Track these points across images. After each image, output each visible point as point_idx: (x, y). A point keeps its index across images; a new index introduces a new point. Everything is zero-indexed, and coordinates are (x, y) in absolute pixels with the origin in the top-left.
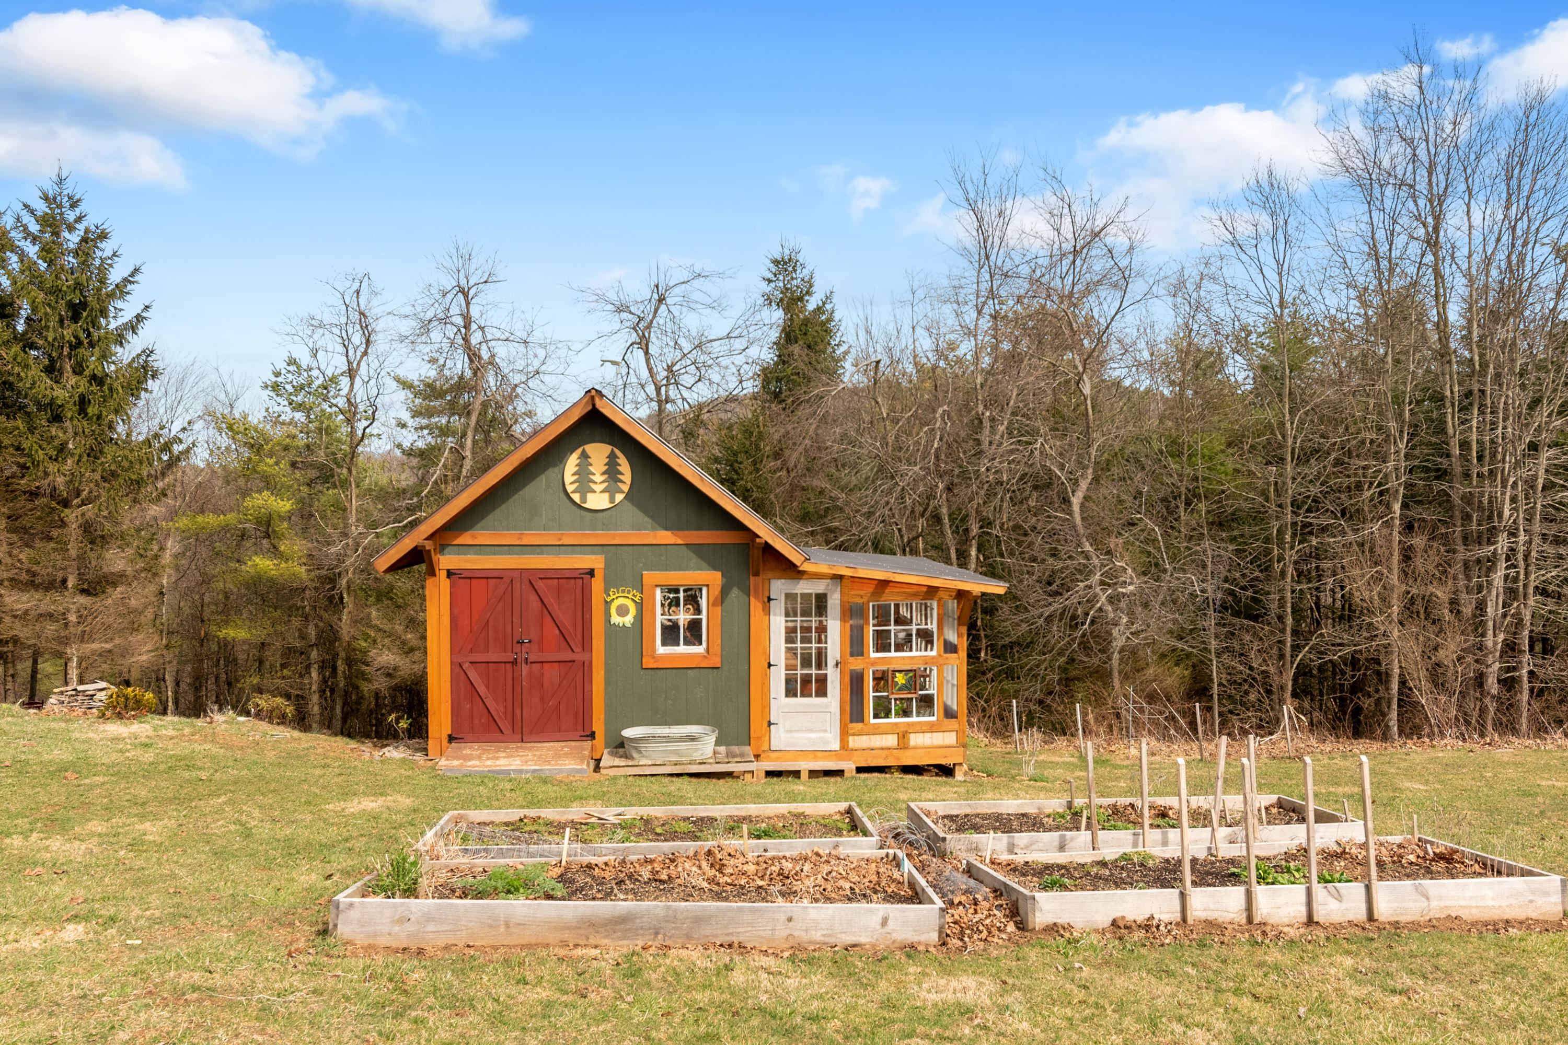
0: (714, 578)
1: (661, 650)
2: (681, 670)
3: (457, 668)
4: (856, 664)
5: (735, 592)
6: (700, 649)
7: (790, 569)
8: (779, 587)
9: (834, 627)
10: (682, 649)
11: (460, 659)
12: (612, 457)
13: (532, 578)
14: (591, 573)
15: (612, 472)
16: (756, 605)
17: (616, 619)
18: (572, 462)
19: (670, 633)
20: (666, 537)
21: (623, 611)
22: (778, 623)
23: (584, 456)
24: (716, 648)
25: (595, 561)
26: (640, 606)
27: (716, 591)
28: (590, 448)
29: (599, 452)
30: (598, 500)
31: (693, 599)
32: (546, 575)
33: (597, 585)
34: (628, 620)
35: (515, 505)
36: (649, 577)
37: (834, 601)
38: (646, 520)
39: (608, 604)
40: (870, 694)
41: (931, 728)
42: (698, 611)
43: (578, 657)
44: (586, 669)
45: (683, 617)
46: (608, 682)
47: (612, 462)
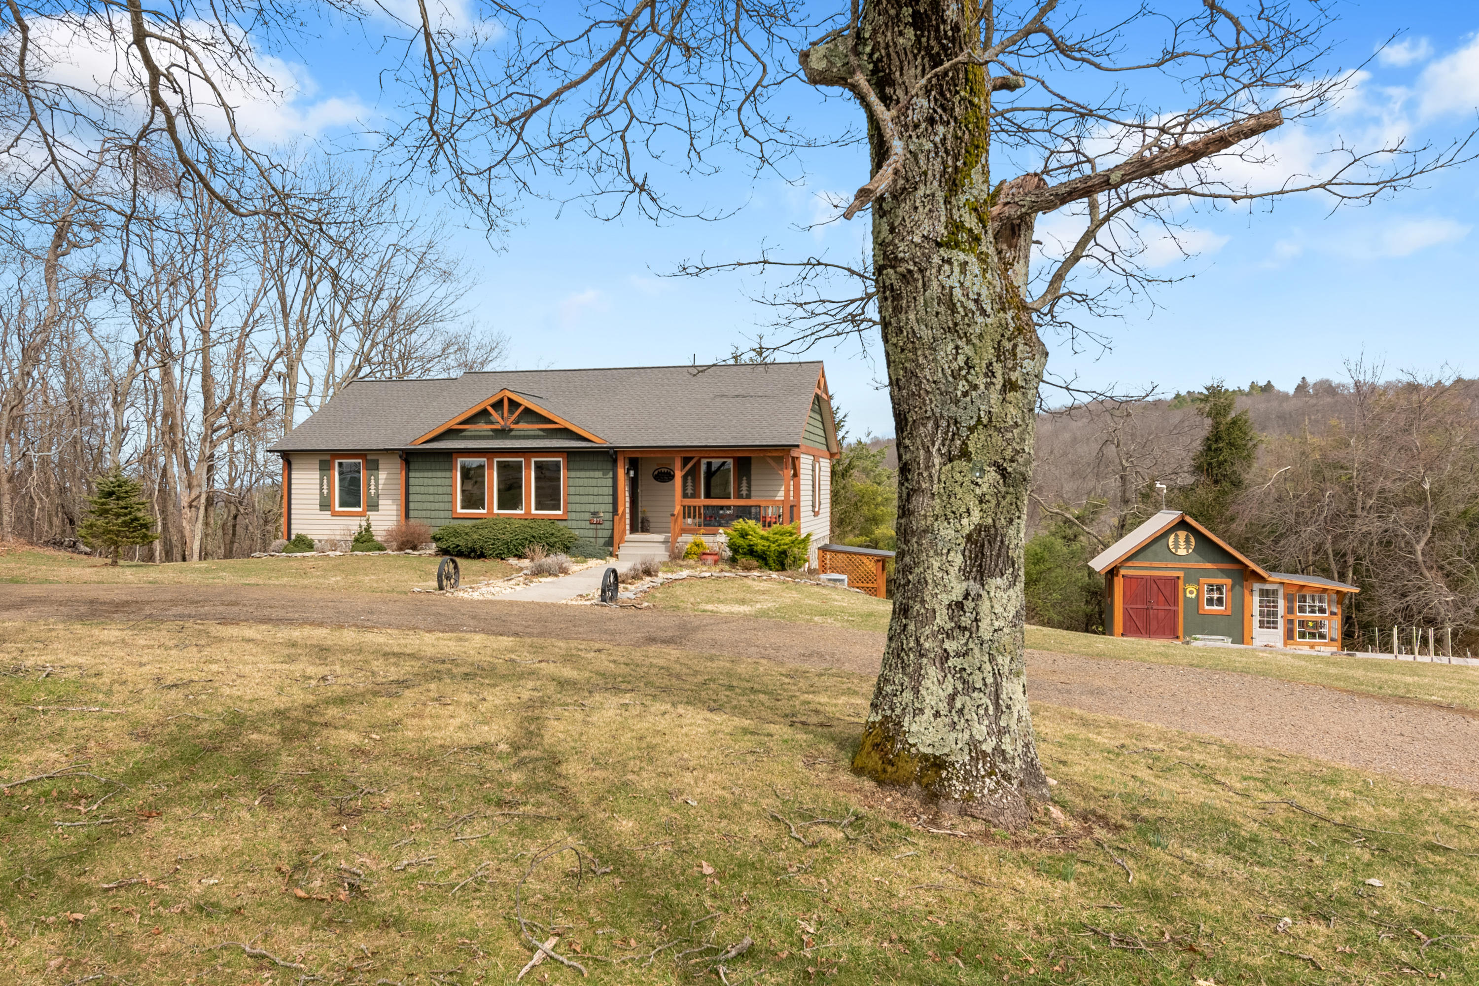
0: (1229, 581)
1: (1207, 607)
2: (1214, 615)
3: (1125, 610)
4: (1291, 617)
5: (1237, 587)
6: (1223, 608)
7: (1262, 579)
8: (1257, 586)
9: (1281, 604)
10: (1215, 607)
11: (1129, 607)
12: (1187, 536)
13: (1155, 580)
14: (1178, 578)
15: (1187, 541)
16: (1246, 592)
17: (1188, 595)
18: (1172, 538)
19: (1210, 601)
20: (1209, 566)
21: (1191, 592)
22: (1256, 599)
23: (1177, 535)
24: (1230, 606)
25: (1181, 574)
26: (1198, 591)
27: (1229, 587)
28: (1179, 533)
29: (1182, 534)
30: (1182, 552)
31: (1219, 589)
32: (1160, 578)
33: (1181, 582)
34: (1193, 596)
35: (1149, 552)
36: (1202, 580)
37: (1281, 593)
38: (1199, 558)
39: (1185, 590)
40: (1297, 629)
41: (1325, 645)
42: (1221, 593)
43: (1172, 608)
44: (1175, 613)
45: (1216, 596)
46: (1184, 618)
47: (1187, 538)
